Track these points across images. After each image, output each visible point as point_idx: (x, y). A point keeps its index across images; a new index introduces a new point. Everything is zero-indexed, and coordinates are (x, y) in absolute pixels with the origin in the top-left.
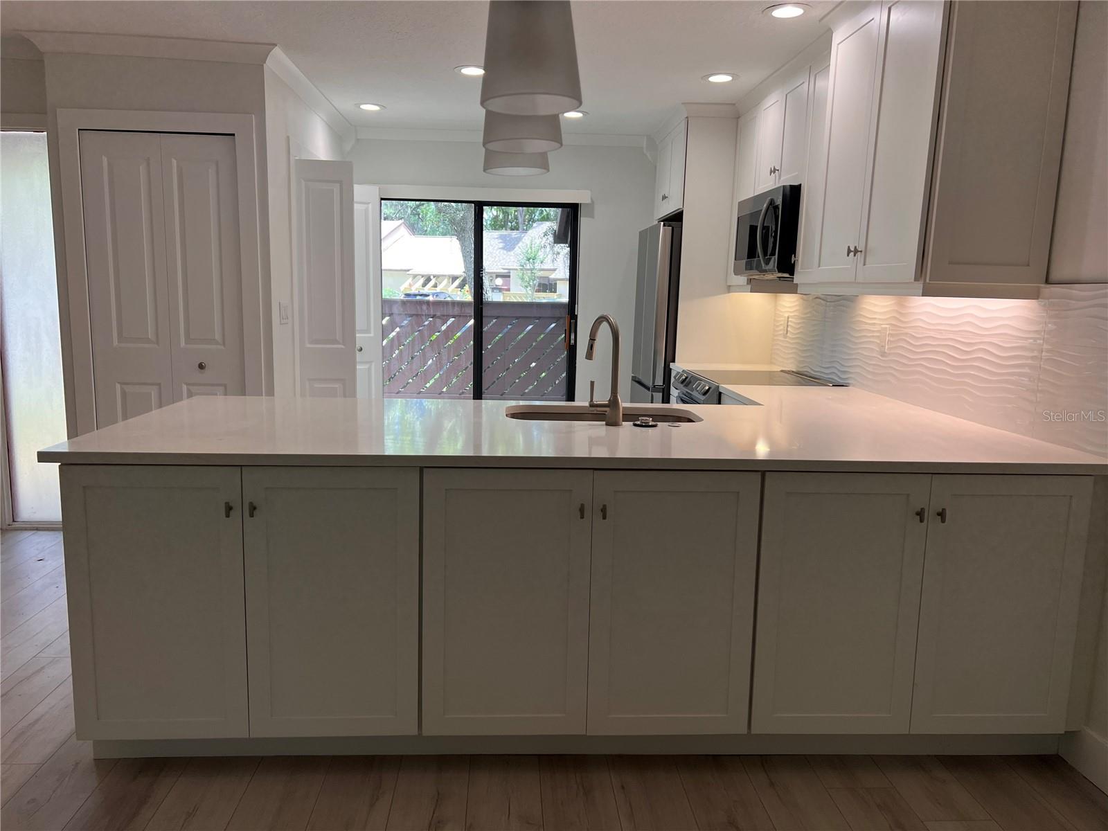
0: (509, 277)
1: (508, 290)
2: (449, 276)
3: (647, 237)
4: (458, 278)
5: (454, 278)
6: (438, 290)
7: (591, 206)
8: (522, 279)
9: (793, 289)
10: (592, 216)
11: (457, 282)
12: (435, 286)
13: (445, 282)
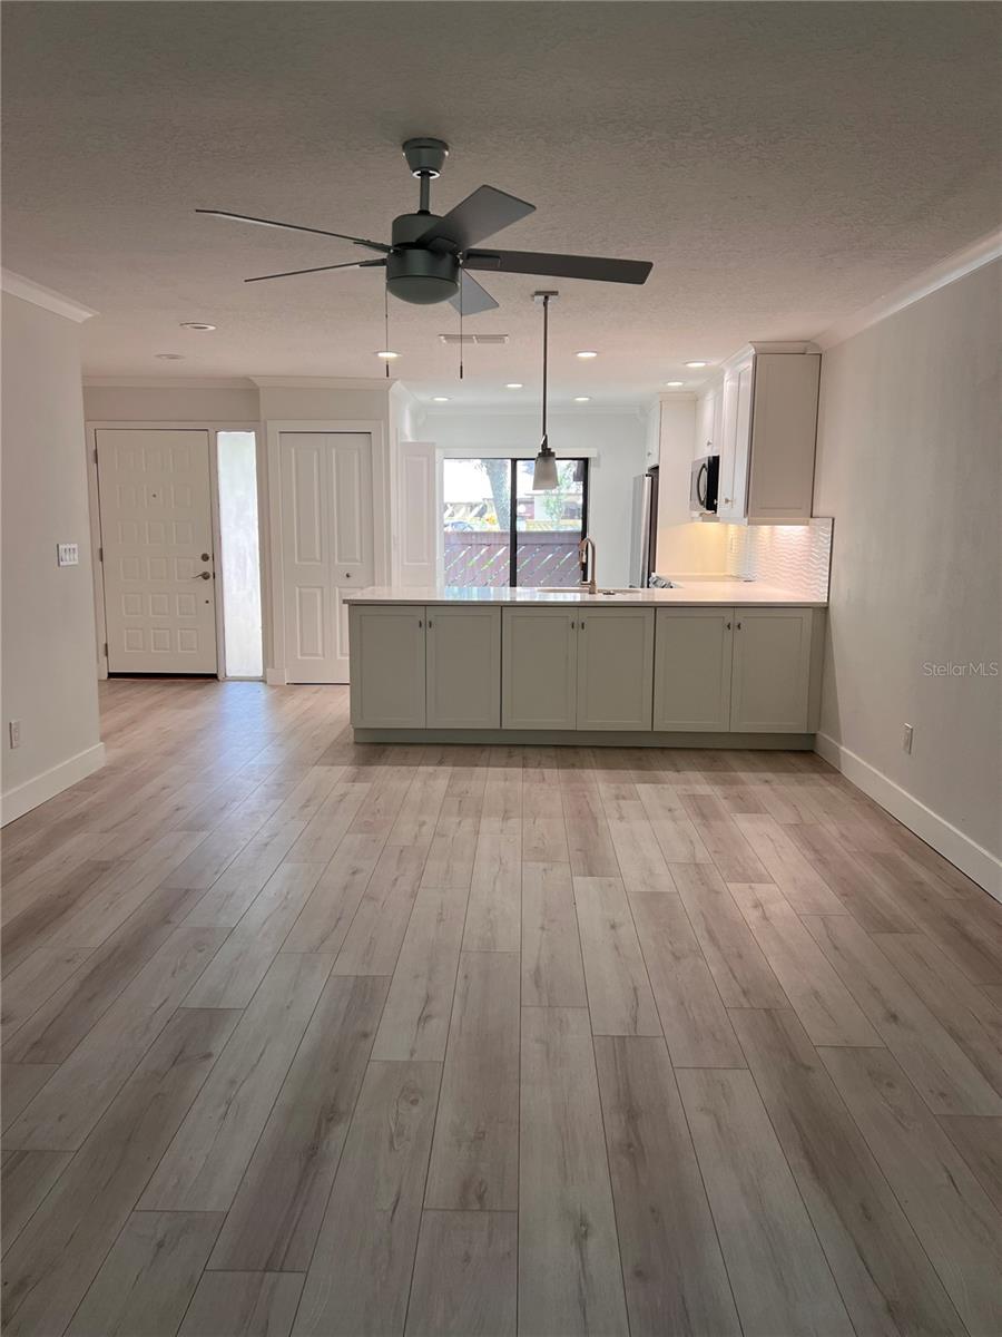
0: (532, 503)
1: (532, 517)
2: (468, 504)
3: (638, 482)
4: (476, 505)
5: (472, 506)
6: (455, 519)
7: (598, 459)
8: (548, 506)
9: (717, 520)
10: (598, 466)
11: (476, 510)
12: (452, 515)
13: (463, 510)
